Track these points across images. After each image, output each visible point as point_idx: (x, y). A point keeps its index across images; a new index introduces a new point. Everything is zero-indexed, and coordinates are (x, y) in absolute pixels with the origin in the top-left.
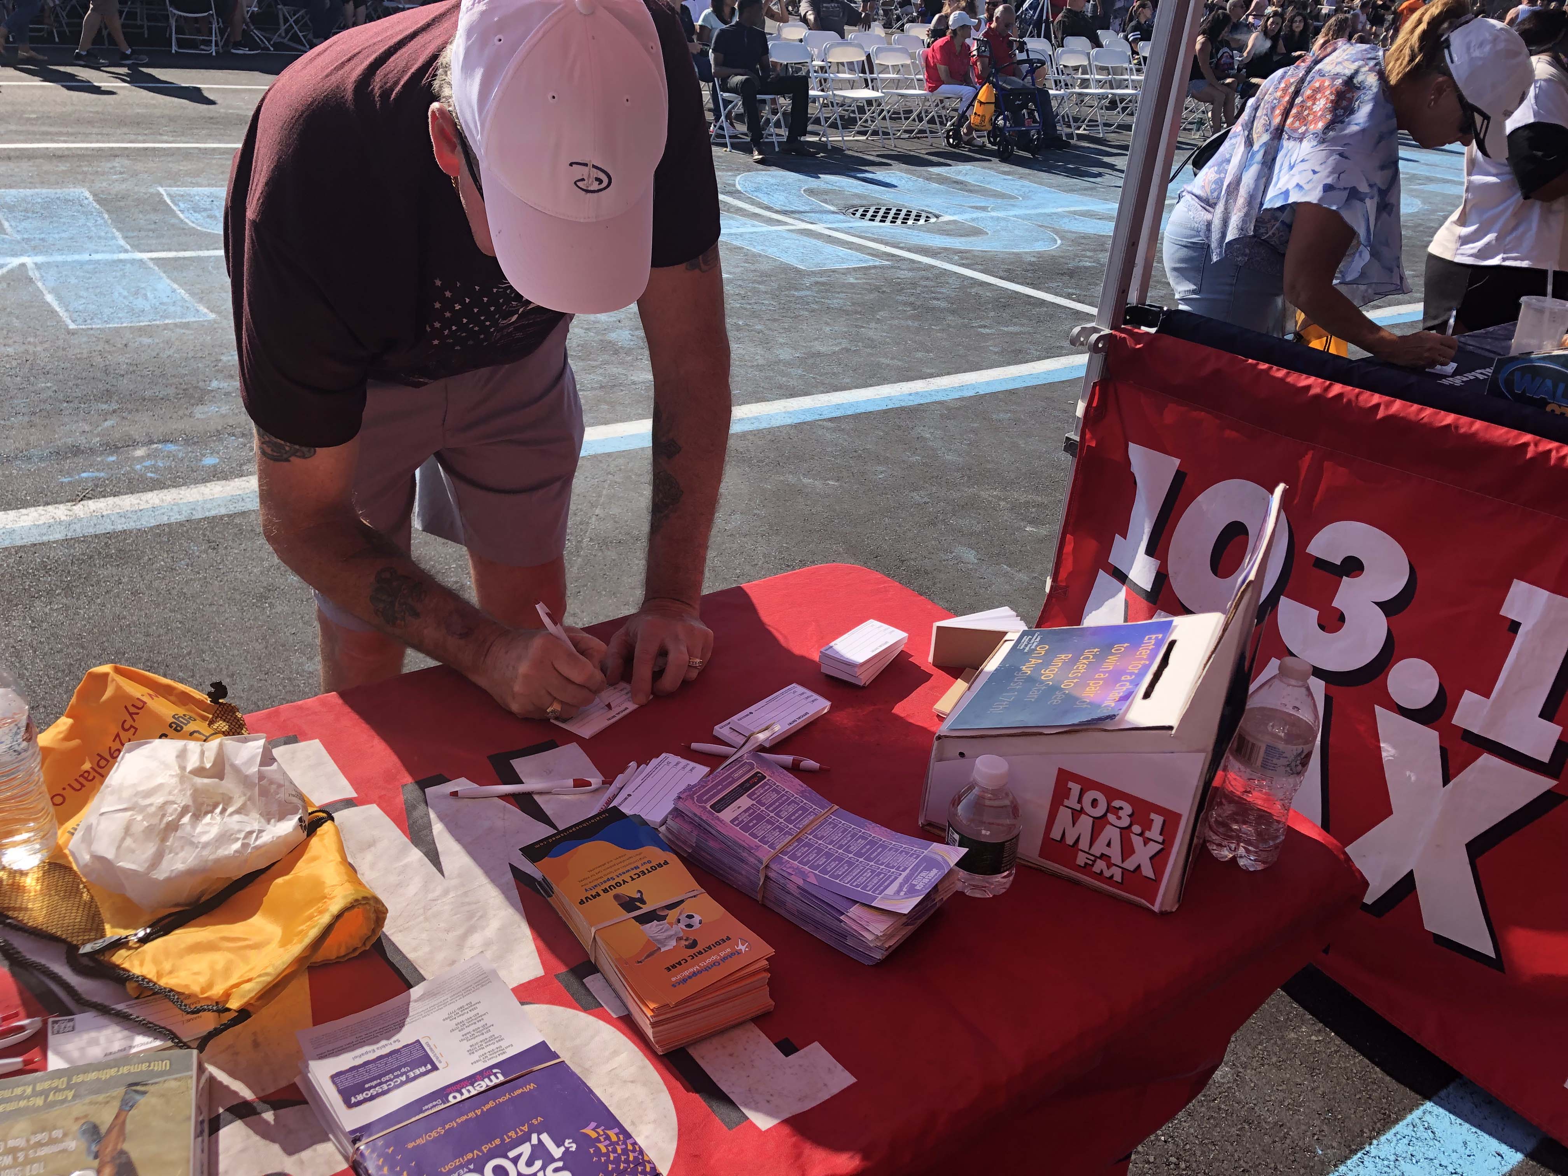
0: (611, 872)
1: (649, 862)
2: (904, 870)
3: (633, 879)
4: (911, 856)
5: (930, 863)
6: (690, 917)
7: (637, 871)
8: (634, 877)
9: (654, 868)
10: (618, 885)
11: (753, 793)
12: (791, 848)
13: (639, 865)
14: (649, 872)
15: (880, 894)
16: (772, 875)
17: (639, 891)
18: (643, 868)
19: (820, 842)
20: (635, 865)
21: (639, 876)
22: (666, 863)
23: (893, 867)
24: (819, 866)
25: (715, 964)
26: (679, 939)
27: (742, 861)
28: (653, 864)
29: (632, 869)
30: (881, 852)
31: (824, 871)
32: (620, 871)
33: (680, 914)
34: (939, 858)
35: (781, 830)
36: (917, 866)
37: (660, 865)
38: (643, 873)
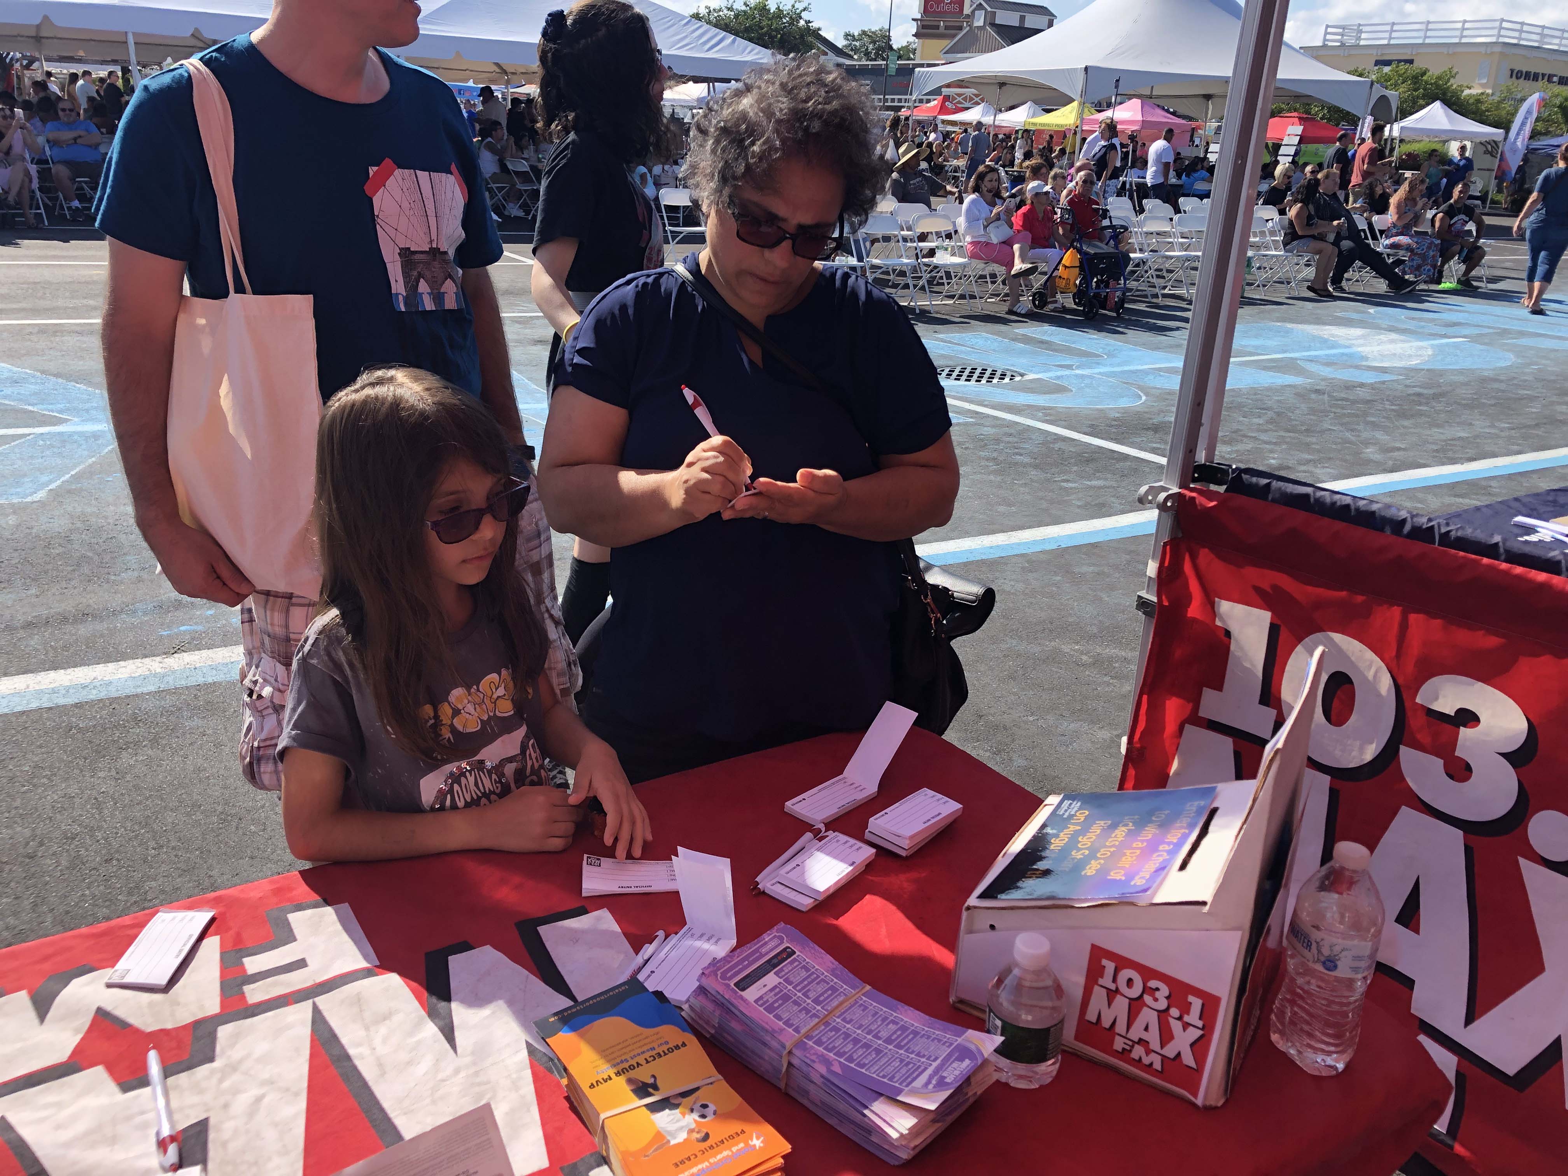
0: (625, 1053)
1: (667, 1043)
2: (935, 1060)
3: (648, 1062)
4: (944, 1044)
5: (963, 1053)
6: (705, 1106)
7: (653, 1053)
8: (649, 1059)
9: (671, 1050)
10: (632, 1067)
11: (782, 970)
12: (817, 1032)
13: (656, 1047)
14: (665, 1054)
15: (907, 1086)
16: (795, 1061)
17: (654, 1076)
18: (660, 1050)
19: (848, 1026)
20: (651, 1046)
21: (655, 1059)
22: (684, 1045)
23: (924, 1056)
24: (845, 1053)
25: (729, 1159)
26: (691, 1131)
27: (765, 1044)
28: (671, 1045)
29: (648, 1050)
30: (913, 1039)
31: (850, 1059)
32: (636, 1053)
33: (695, 1103)
34: (973, 1047)
35: (808, 1011)
36: (950, 1055)
37: (677, 1047)
38: (659, 1055)
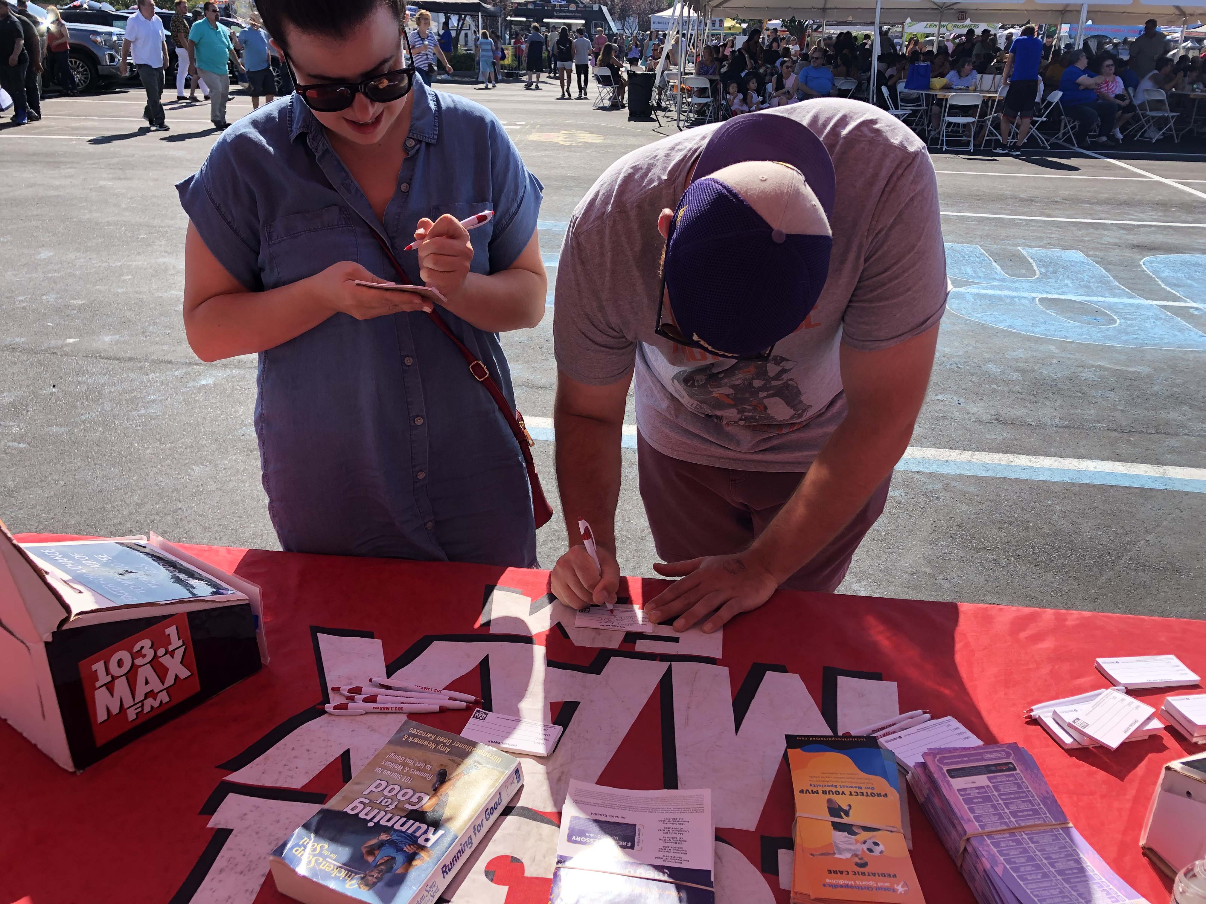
0: (837, 782)
6: (876, 844)
7: (859, 791)
9: (873, 795)
11: (995, 777)
12: (999, 836)
13: (863, 787)
14: (867, 795)
16: (970, 849)
17: (850, 806)
18: (864, 791)
20: (860, 785)
21: (858, 795)
25: (869, 888)
26: (856, 855)
28: (875, 792)
29: (856, 787)
31: (1016, 870)
32: (845, 784)
33: (870, 838)
35: (1001, 818)
37: (879, 795)
38: (862, 794)
